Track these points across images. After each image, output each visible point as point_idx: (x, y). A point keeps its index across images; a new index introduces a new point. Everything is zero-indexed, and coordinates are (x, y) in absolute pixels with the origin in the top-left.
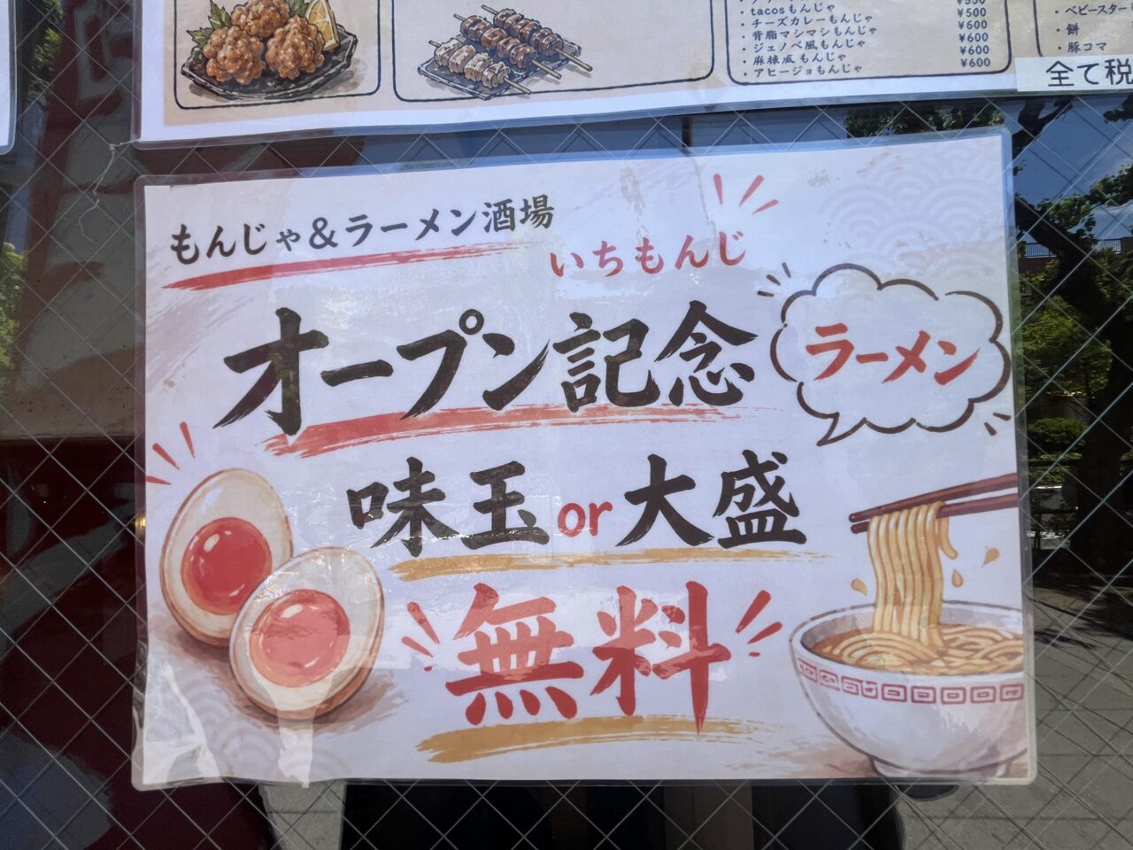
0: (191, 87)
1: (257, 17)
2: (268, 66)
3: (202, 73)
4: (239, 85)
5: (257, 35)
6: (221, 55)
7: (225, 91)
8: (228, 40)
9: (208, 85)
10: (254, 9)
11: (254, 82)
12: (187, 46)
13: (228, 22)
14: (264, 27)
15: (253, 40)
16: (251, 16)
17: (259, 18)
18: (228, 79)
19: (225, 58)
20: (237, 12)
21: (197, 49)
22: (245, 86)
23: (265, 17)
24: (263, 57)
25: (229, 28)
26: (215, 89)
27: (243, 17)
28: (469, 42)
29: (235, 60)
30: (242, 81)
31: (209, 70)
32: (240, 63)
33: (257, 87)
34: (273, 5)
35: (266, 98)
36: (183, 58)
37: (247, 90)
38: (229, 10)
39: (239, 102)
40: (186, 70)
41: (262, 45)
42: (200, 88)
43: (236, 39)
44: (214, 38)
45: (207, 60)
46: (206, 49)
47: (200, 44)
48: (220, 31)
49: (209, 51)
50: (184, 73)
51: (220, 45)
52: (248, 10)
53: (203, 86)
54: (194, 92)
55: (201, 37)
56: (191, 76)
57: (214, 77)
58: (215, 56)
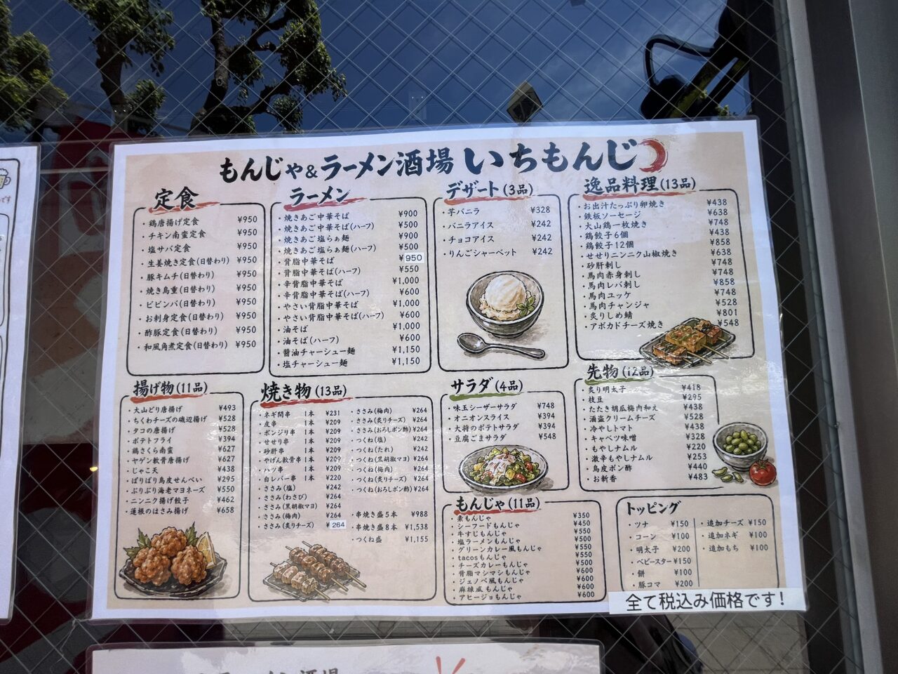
0: (125, 585)
1: (167, 543)
2: (172, 575)
3: (132, 576)
4: (154, 586)
5: (166, 555)
6: (144, 565)
7: (146, 589)
8: (149, 556)
9: (135, 584)
10: (165, 537)
11: (163, 585)
12: (123, 558)
13: (149, 545)
14: (171, 550)
15: (164, 557)
16: (163, 542)
17: (168, 544)
18: (148, 581)
19: (146, 567)
20: (155, 539)
21: (129, 561)
22: (158, 587)
23: (172, 544)
24: (170, 570)
25: (150, 548)
26: (140, 587)
27: (158, 542)
28: (294, 564)
29: (153, 569)
30: (156, 583)
31: (136, 575)
32: (155, 571)
33: (165, 588)
34: (177, 536)
35: (171, 596)
36: (121, 565)
37: (160, 589)
38: (150, 537)
39: (154, 597)
40: (122, 573)
41: (169, 561)
42: (130, 586)
43: (154, 556)
44: (140, 554)
45: (136, 568)
46: (136, 560)
47: (132, 557)
48: (144, 550)
49: (137, 562)
50: (121, 576)
51: (143, 560)
52: (162, 538)
53: (132, 585)
54: (126, 588)
55: (132, 553)
56: (125, 578)
57: (139, 580)
58: (140, 567)
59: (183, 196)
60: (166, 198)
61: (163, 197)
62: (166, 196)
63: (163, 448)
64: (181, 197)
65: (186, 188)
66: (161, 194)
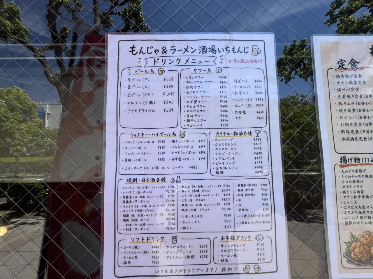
0: (347, 261)
1: (366, 239)
2: (371, 255)
3: (350, 257)
4: (362, 261)
5: (366, 245)
6: (356, 251)
7: (358, 263)
8: (357, 246)
9: (352, 261)
10: (365, 236)
11: (367, 261)
12: (344, 247)
13: (357, 240)
14: (369, 243)
15: (366, 247)
16: (364, 239)
17: (367, 240)
18: (359, 259)
19: (357, 252)
20: (360, 237)
21: (348, 248)
22: (364, 262)
23: (369, 240)
24: (369, 253)
25: (357, 242)
26: (354, 262)
27: (362, 239)
29: (360, 253)
30: (363, 260)
31: (352, 256)
32: (362, 254)
33: (368, 262)
34: (371, 236)
35: (371, 266)
36: (343, 252)
37: (365, 263)
38: (357, 236)
39: (363, 267)
40: (345, 255)
41: (369, 249)
42: (349, 262)
43: (360, 246)
44: (353, 245)
45: (351, 252)
46: (351, 248)
47: (349, 247)
48: (354, 243)
49: (352, 249)
50: (344, 256)
51: (355, 248)
52: (363, 237)
53: (351, 261)
54: (347, 263)
55: (349, 244)
56: (346, 257)
57: (354, 258)
58: (354, 251)
59: (352, 63)
60: (343, 64)
61: (342, 63)
62: (343, 63)
63: (358, 191)
64: (350, 64)
65: (353, 59)
66: (340, 62)
